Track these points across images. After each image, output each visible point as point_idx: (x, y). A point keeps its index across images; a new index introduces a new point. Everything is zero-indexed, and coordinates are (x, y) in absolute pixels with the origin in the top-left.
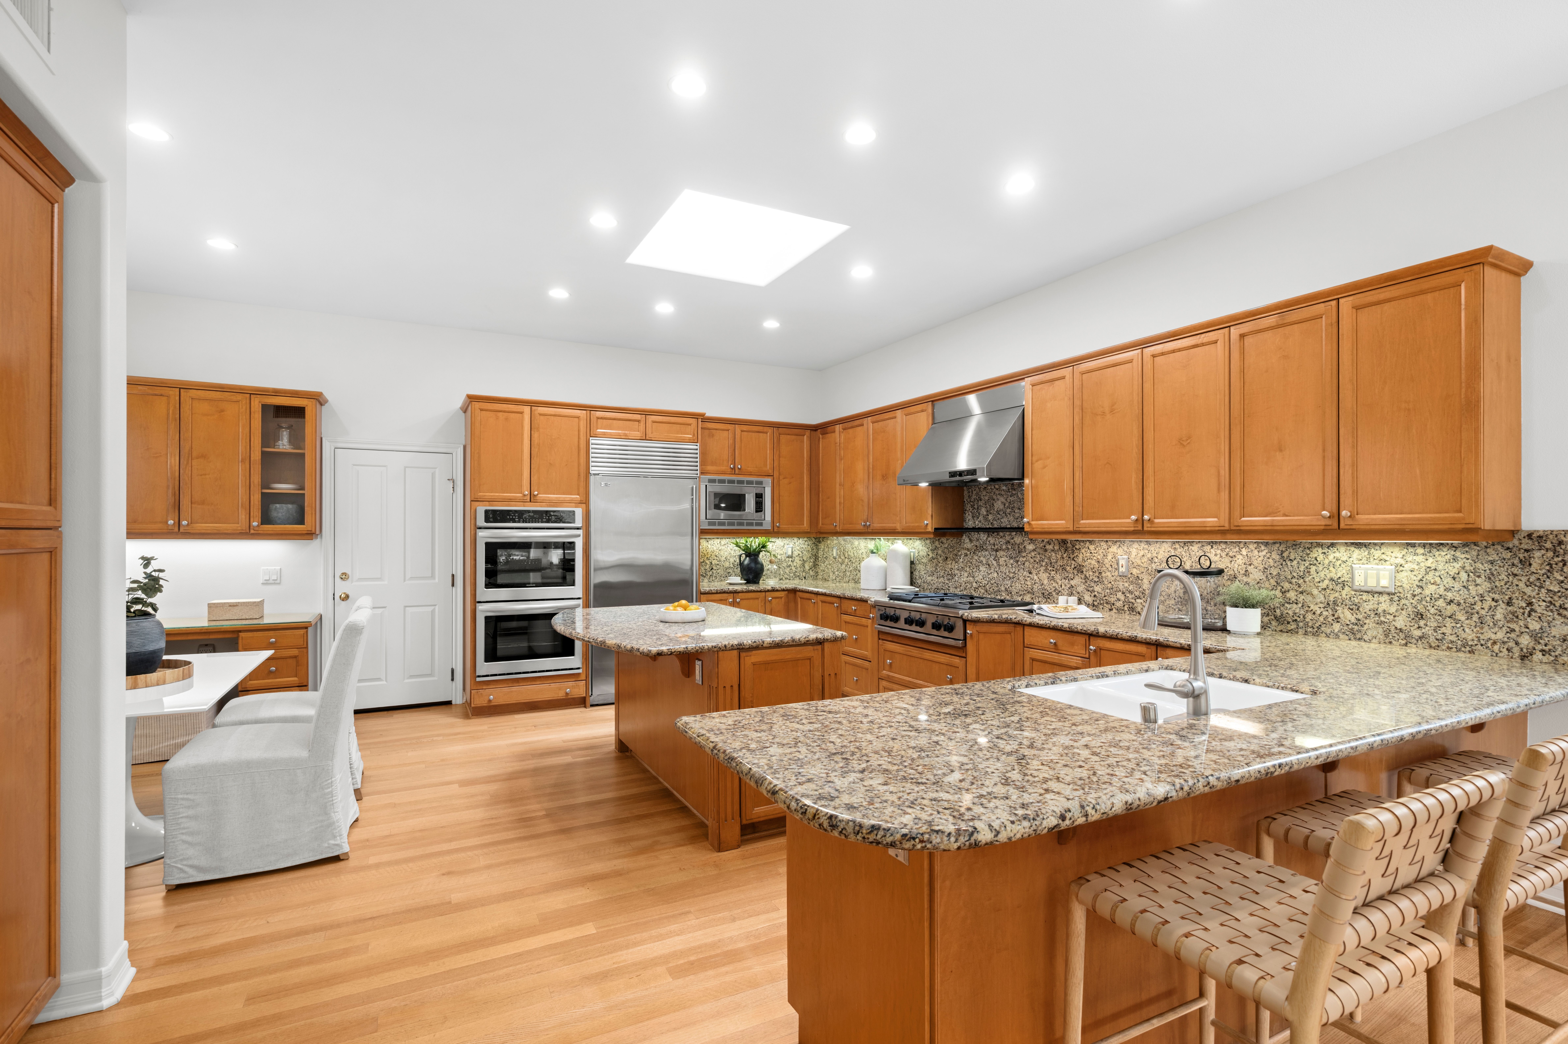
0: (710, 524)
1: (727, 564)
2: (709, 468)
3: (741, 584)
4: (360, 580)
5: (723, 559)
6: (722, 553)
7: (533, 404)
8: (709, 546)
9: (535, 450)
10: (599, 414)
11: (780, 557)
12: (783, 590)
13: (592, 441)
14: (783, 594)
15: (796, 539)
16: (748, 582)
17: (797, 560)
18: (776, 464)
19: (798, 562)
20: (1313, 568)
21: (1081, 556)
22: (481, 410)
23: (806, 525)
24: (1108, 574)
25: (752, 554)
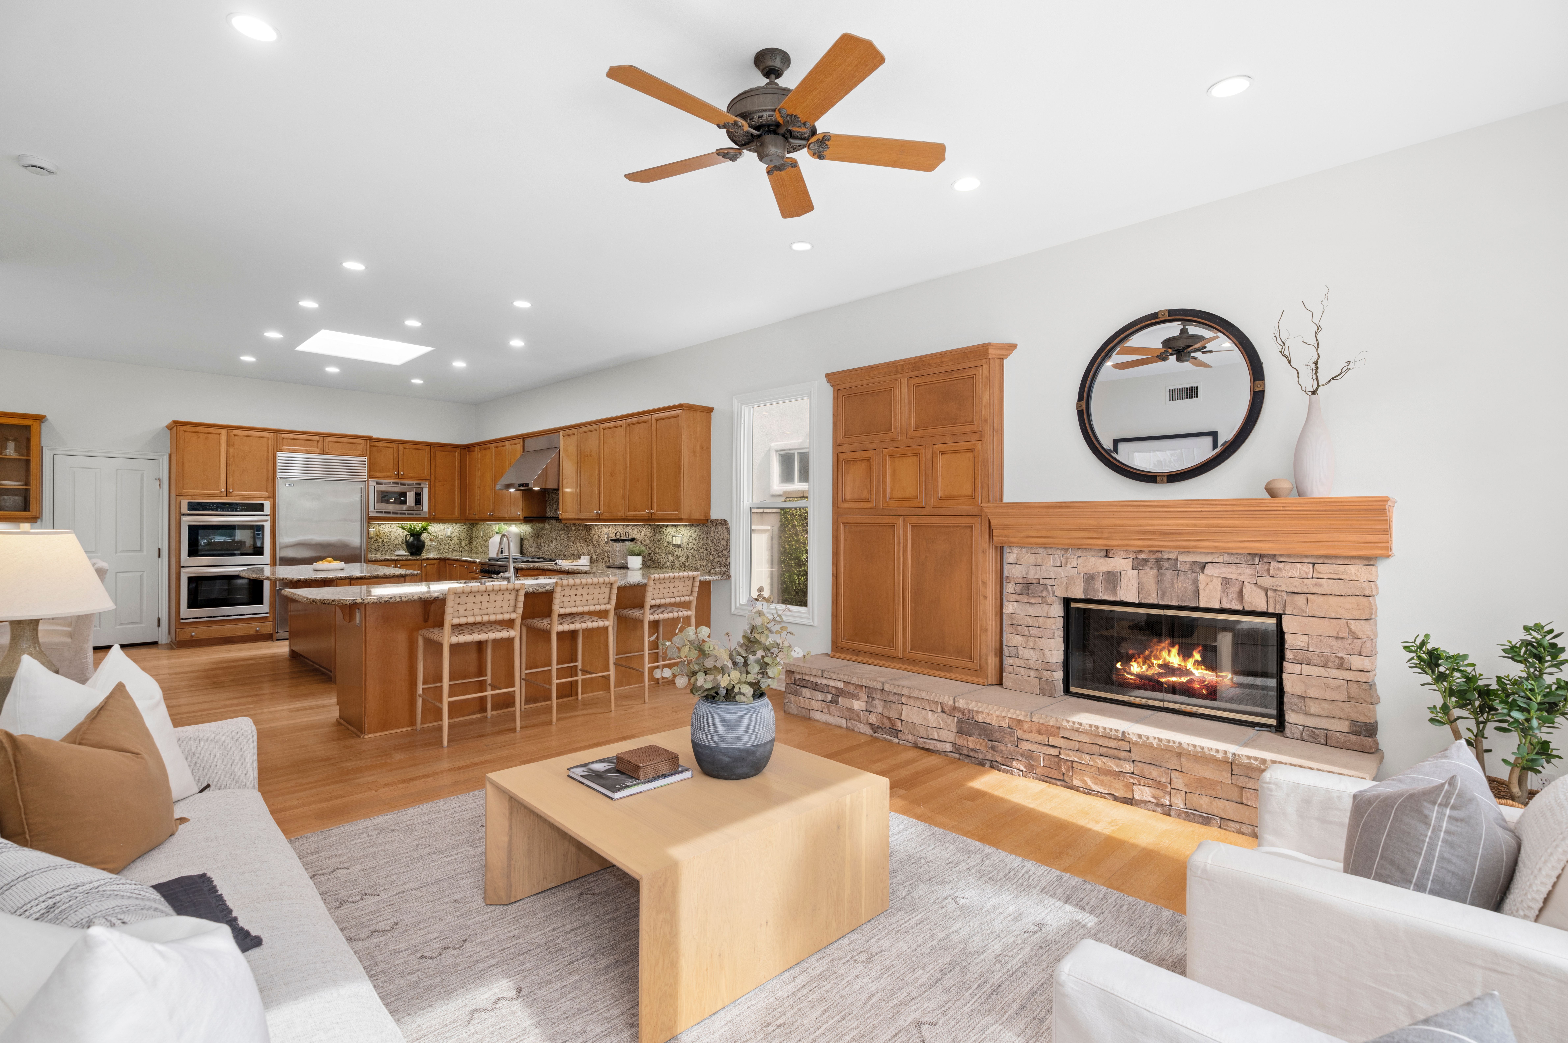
0: (377, 513)
1: (396, 542)
2: (378, 474)
3: (405, 555)
5: (392, 538)
6: (392, 534)
7: (229, 428)
9: (231, 460)
10: (284, 436)
11: (440, 537)
12: (436, 559)
13: (278, 455)
14: (436, 562)
15: (454, 525)
16: (412, 554)
17: (455, 539)
18: (432, 471)
19: (455, 540)
20: (662, 537)
21: (591, 533)
22: (185, 431)
23: (457, 514)
24: (602, 542)
25: (416, 535)
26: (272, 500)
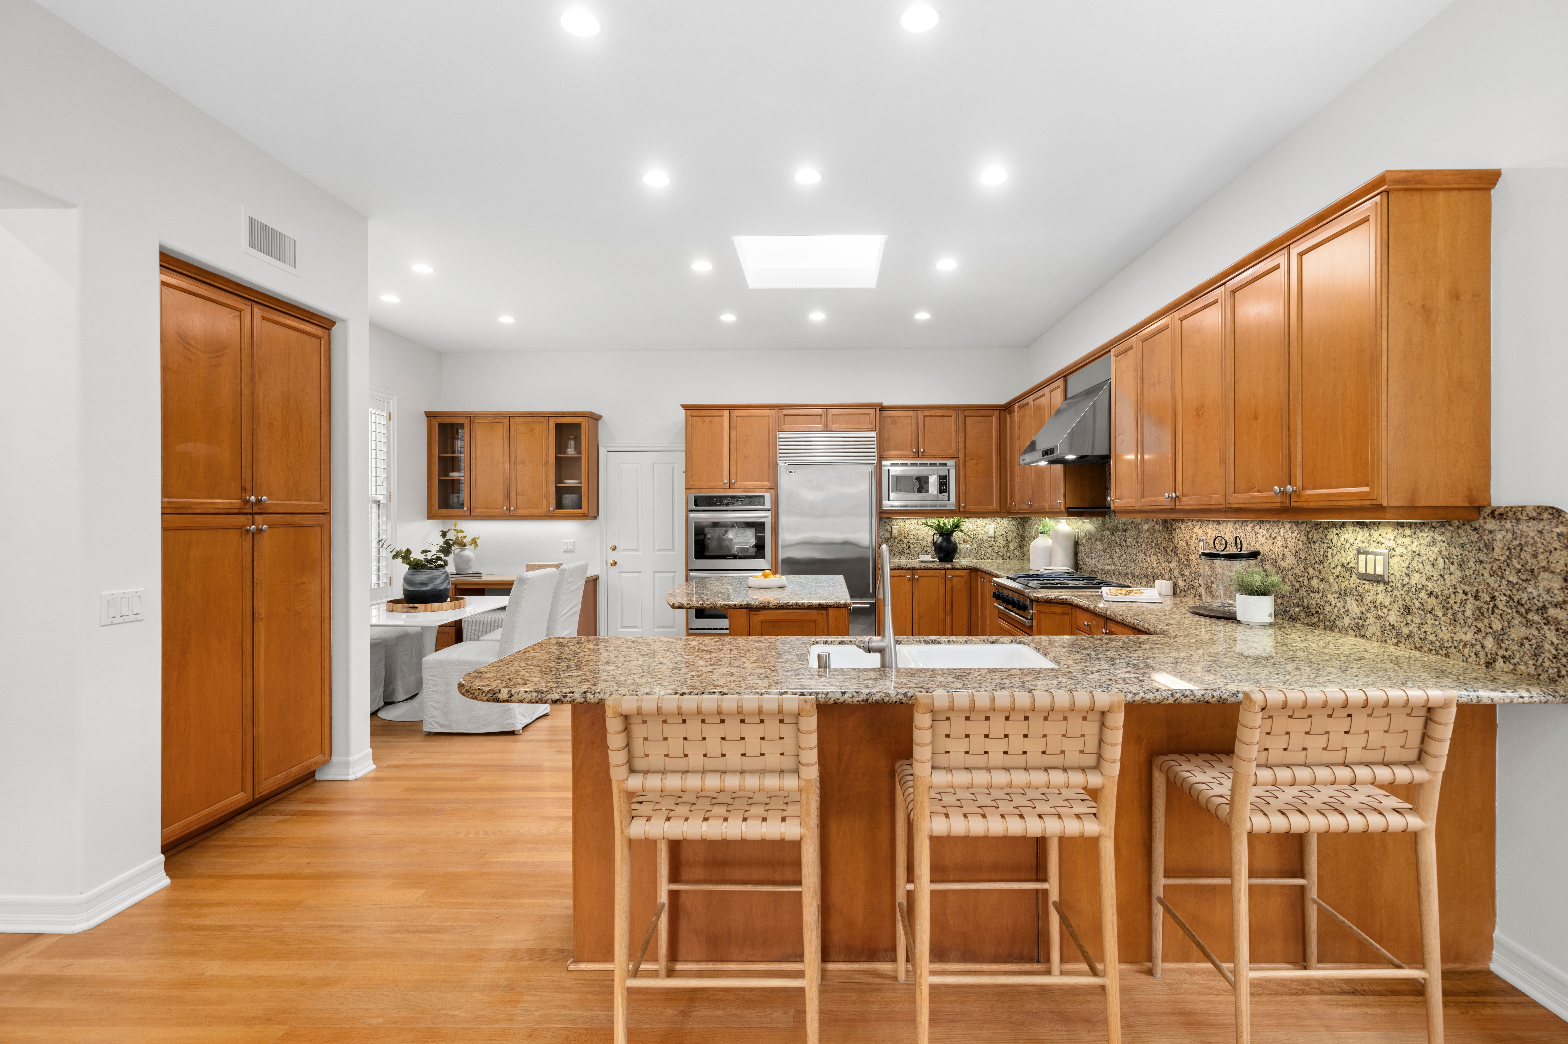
0: (892, 505)
1: (924, 543)
2: (892, 453)
3: (933, 562)
4: (624, 550)
5: (920, 538)
6: (919, 532)
7: (731, 408)
8: (907, 526)
9: (733, 446)
10: (786, 412)
11: (980, 537)
12: (964, 569)
13: (779, 436)
14: (964, 572)
15: (999, 519)
16: (941, 560)
17: (1000, 540)
18: (962, 445)
19: (1001, 542)
20: (1330, 551)
21: (1176, 536)
22: (692, 416)
23: (998, 504)
24: (1193, 556)
25: (946, 534)
26: (773, 491)
